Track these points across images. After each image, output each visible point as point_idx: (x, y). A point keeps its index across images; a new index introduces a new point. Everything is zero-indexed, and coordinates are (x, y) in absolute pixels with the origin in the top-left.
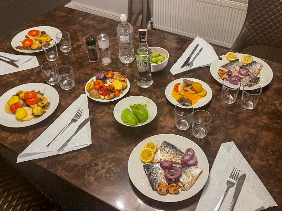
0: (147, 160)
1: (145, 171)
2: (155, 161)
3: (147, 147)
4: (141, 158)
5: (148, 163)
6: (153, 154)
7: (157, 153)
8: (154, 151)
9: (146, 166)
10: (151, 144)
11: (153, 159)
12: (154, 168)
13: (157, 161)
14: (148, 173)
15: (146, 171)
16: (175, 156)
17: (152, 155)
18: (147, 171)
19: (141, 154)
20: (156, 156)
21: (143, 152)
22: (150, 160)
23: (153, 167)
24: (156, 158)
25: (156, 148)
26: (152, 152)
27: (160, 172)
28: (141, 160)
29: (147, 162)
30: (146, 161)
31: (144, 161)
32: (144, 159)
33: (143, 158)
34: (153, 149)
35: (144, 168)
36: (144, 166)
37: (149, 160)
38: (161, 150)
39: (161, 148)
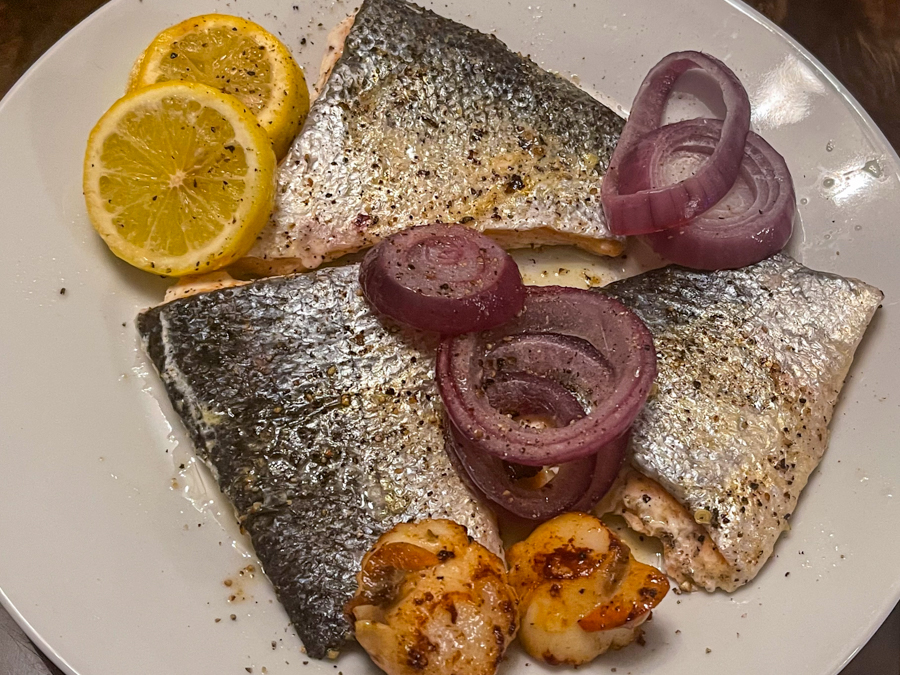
0: (179, 249)
1: (174, 395)
2: (293, 252)
3: (161, 80)
4: (106, 221)
5: (197, 288)
6: (253, 160)
7: (303, 146)
8: (265, 117)
9: (180, 329)
10: (221, 32)
11: (268, 221)
12: (284, 349)
13: (319, 249)
14: (211, 418)
15: (183, 386)
16: (528, 169)
17: (251, 177)
18: (198, 385)
19: (99, 170)
20: (293, 177)
21: (113, 142)
22: (224, 240)
23: (277, 332)
24: (295, 211)
25: (281, 82)
26: (244, 136)
27: (370, 381)
28: (105, 248)
29: (184, 263)
30: (166, 263)
31: (142, 259)
32: (138, 241)
33: (120, 226)
34: (252, 99)
35: (156, 354)
36: (148, 323)
37: (203, 235)
38: (356, 104)
39: (350, 76)
